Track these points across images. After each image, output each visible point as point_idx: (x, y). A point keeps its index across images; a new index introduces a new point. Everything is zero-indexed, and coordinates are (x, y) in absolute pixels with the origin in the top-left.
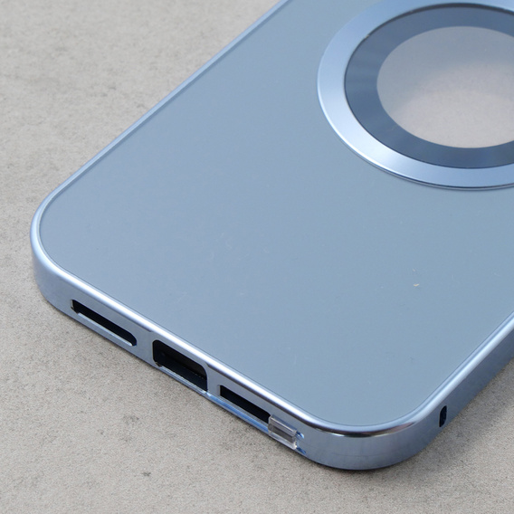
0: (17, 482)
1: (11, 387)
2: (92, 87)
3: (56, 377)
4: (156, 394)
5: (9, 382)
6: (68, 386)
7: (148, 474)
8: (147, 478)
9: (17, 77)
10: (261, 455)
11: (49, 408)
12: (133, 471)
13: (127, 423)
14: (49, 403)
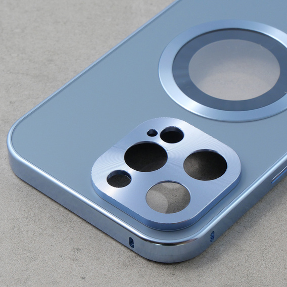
0: (17, 281)
1: (16, 232)
2: (65, 80)
3: (39, 228)
4: (90, 237)
5: (15, 229)
6: (45, 232)
7: (84, 278)
8: (83, 280)
9: (27, 75)
10: (143, 270)
11: (35, 243)
12: (76, 277)
13: (75, 252)
14: (35, 241)
